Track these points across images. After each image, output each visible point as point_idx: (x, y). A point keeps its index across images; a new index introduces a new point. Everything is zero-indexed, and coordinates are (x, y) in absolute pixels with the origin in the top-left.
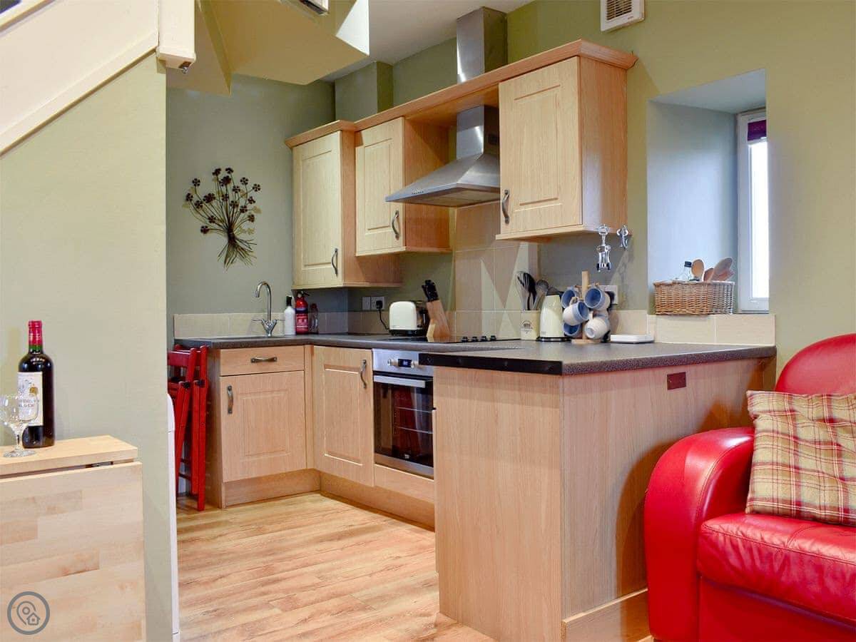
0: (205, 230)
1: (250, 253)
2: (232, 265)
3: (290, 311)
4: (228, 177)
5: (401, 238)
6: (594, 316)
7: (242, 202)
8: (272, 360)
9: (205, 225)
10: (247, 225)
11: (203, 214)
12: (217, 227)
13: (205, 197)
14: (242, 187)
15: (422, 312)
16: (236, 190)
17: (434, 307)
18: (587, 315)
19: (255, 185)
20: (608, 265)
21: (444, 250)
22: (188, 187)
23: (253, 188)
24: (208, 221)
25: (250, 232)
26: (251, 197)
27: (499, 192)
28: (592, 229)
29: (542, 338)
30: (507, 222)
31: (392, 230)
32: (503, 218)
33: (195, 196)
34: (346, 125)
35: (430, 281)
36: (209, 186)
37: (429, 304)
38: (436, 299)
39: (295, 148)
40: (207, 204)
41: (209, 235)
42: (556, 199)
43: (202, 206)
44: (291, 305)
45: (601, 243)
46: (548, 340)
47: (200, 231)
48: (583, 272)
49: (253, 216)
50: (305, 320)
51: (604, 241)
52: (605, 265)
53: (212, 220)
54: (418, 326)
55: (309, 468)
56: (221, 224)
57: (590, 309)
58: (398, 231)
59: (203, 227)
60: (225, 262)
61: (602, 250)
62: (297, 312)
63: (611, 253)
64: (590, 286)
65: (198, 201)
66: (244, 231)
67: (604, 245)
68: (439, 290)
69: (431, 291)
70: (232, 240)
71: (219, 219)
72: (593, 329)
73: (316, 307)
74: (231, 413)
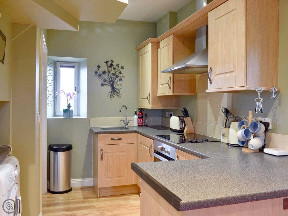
0: (102, 85)
1: (120, 94)
2: (113, 98)
3: (136, 117)
4: (112, 64)
5: (171, 89)
6: (254, 137)
7: (117, 73)
8: (120, 139)
9: (102, 83)
10: (119, 83)
11: (102, 79)
12: (107, 84)
13: (102, 72)
14: (117, 68)
15: (182, 122)
16: (114, 69)
17: (187, 120)
18: (250, 136)
19: (122, 67)
20: (261, 110)
21: (192, 94)
22: (96, 69)
23: (121, 68)
24: (103, 81)
25: (121, 85)
26: (120, 72)
27: (208, 68)
28: (253, 89)
29: (229, 144)
30: (211, 83)
31: (168, 85)
32: (209, 81)
33: (98, 72)
34: (154, 40)
35: (185, 108)
36: (104, 68)
37: (185, 119)
38: (188, 117)
39: (139, 51)
40: (103, 75)
41: (104, 87)
42: (233, 72)
43: (101, 76)
44: (136, 114)
45: (258, 97)
46: (232, 145)
47: (100, 85)
48: (249, 112)
49: (121, 79)
50: (142, 121)
51: (259, 96)
52: (260, 110)
53: (105, 81)
54: (181, 128)
55: (135, 184)
56: (109, 83)
57: (253, 133)
58: (170, 85)
59: (101, 84)
60: (110, 97)
61: (258, 100)
62: (139, 117)
63: (263, 103)
64: (253, 119)
65: (100, 74)
66: (118, 85)
67: (260, 98)
68: (189, 112)
69: (186, 113)
70: (113, 88)
71: (108, 81)
72: (253, 145)
73: (147, 115)
74: (102, 160)
